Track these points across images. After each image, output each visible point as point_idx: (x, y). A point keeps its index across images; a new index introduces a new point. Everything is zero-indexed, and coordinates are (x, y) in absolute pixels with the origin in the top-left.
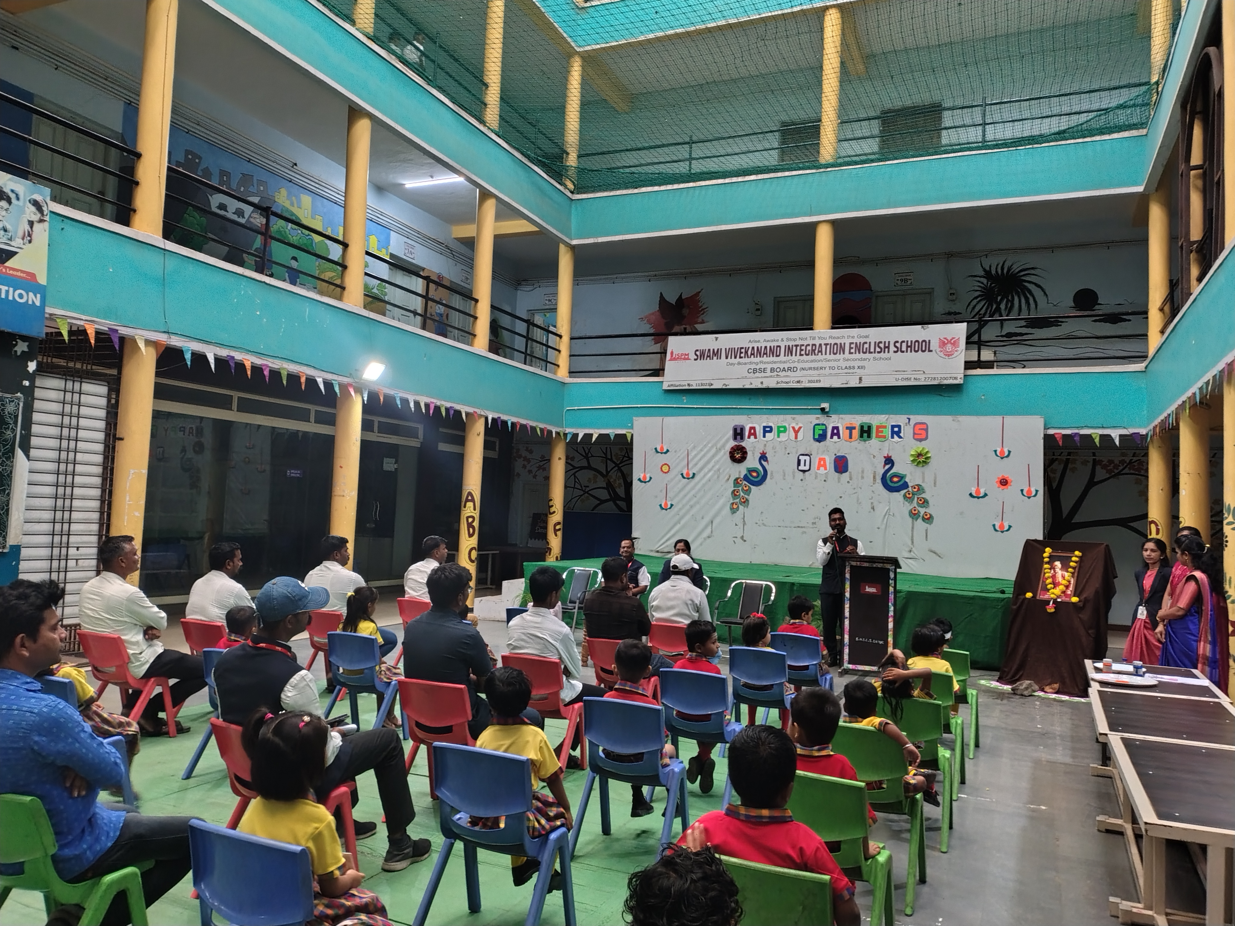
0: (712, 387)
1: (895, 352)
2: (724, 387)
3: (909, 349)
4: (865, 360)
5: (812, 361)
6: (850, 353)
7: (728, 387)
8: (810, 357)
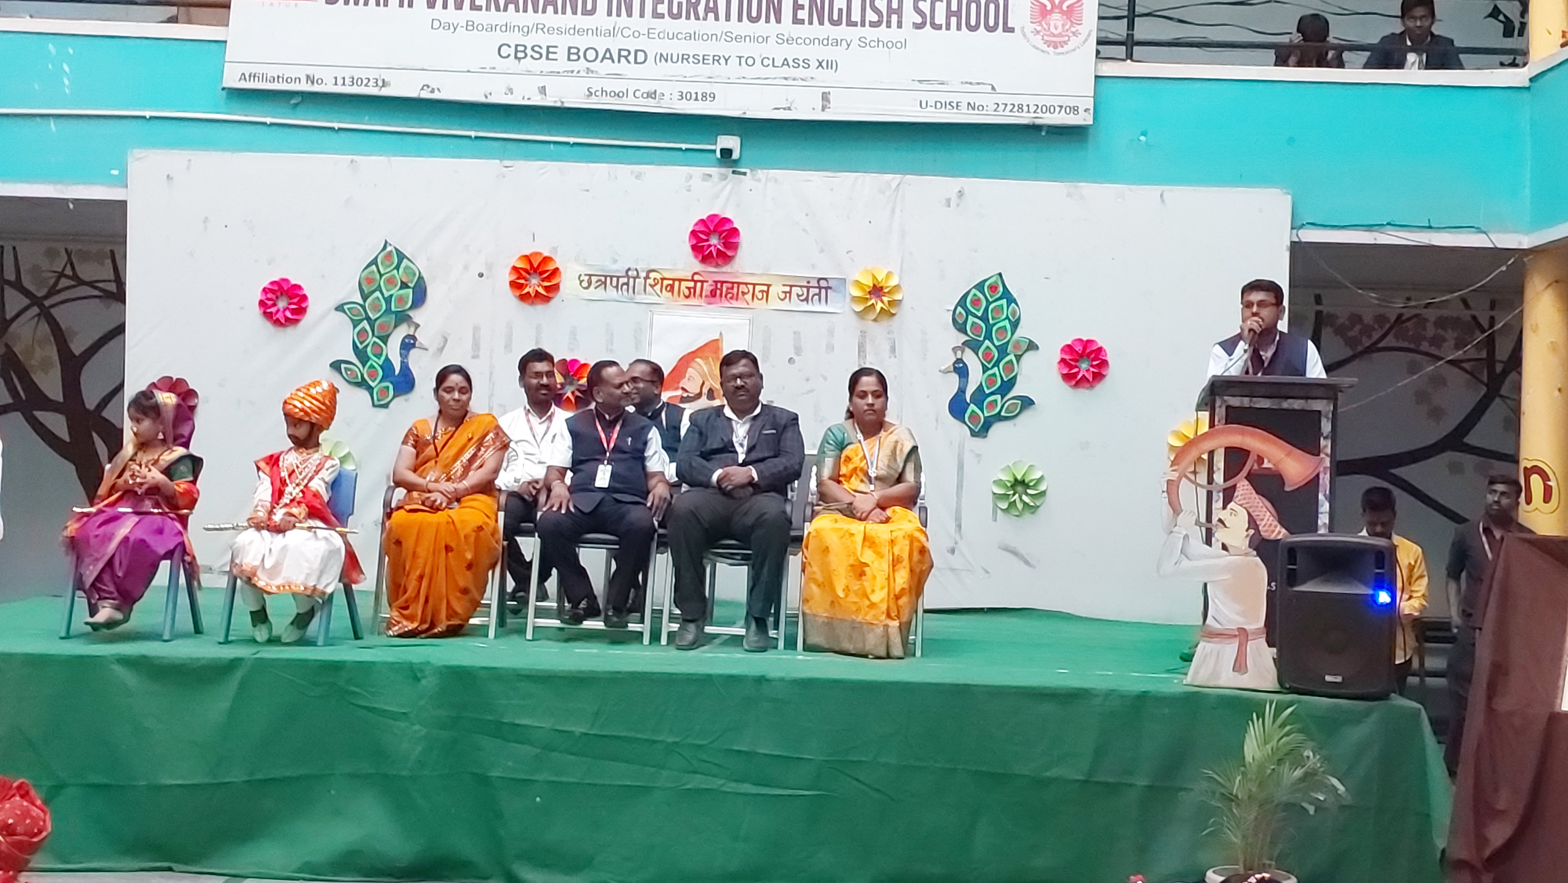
0: (385, 92)
1: (919, 26)
2: (425, 95)
3: (954, 20)
4: (837, 43)
5: (690, 37)
6: (796, 21)
7: (436, 96)
8: (684, 25)
